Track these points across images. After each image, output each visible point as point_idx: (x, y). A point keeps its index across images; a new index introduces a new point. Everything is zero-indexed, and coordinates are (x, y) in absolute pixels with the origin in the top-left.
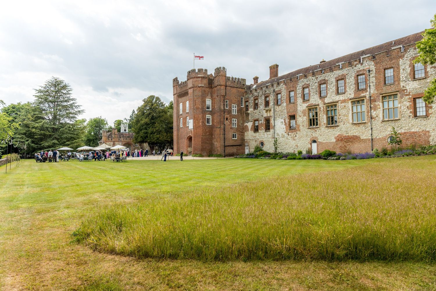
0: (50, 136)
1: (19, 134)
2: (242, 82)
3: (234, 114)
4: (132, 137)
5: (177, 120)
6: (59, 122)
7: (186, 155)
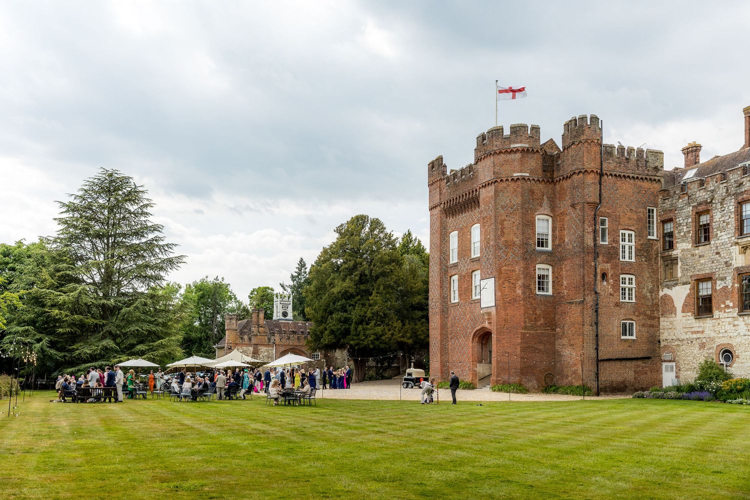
0: (96, 328)
1: (19, 324)
2: (651, 159)
3: (627, 259)
4: (302, 332)
5: (442, 282)
6: (119, 290)
7: (471, 387)
